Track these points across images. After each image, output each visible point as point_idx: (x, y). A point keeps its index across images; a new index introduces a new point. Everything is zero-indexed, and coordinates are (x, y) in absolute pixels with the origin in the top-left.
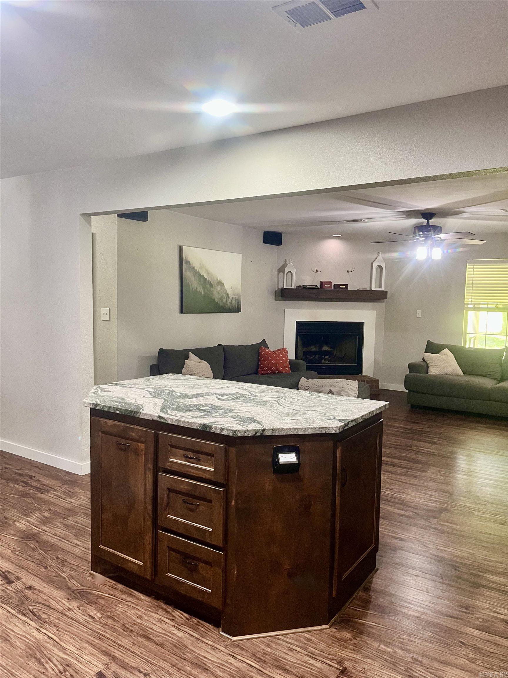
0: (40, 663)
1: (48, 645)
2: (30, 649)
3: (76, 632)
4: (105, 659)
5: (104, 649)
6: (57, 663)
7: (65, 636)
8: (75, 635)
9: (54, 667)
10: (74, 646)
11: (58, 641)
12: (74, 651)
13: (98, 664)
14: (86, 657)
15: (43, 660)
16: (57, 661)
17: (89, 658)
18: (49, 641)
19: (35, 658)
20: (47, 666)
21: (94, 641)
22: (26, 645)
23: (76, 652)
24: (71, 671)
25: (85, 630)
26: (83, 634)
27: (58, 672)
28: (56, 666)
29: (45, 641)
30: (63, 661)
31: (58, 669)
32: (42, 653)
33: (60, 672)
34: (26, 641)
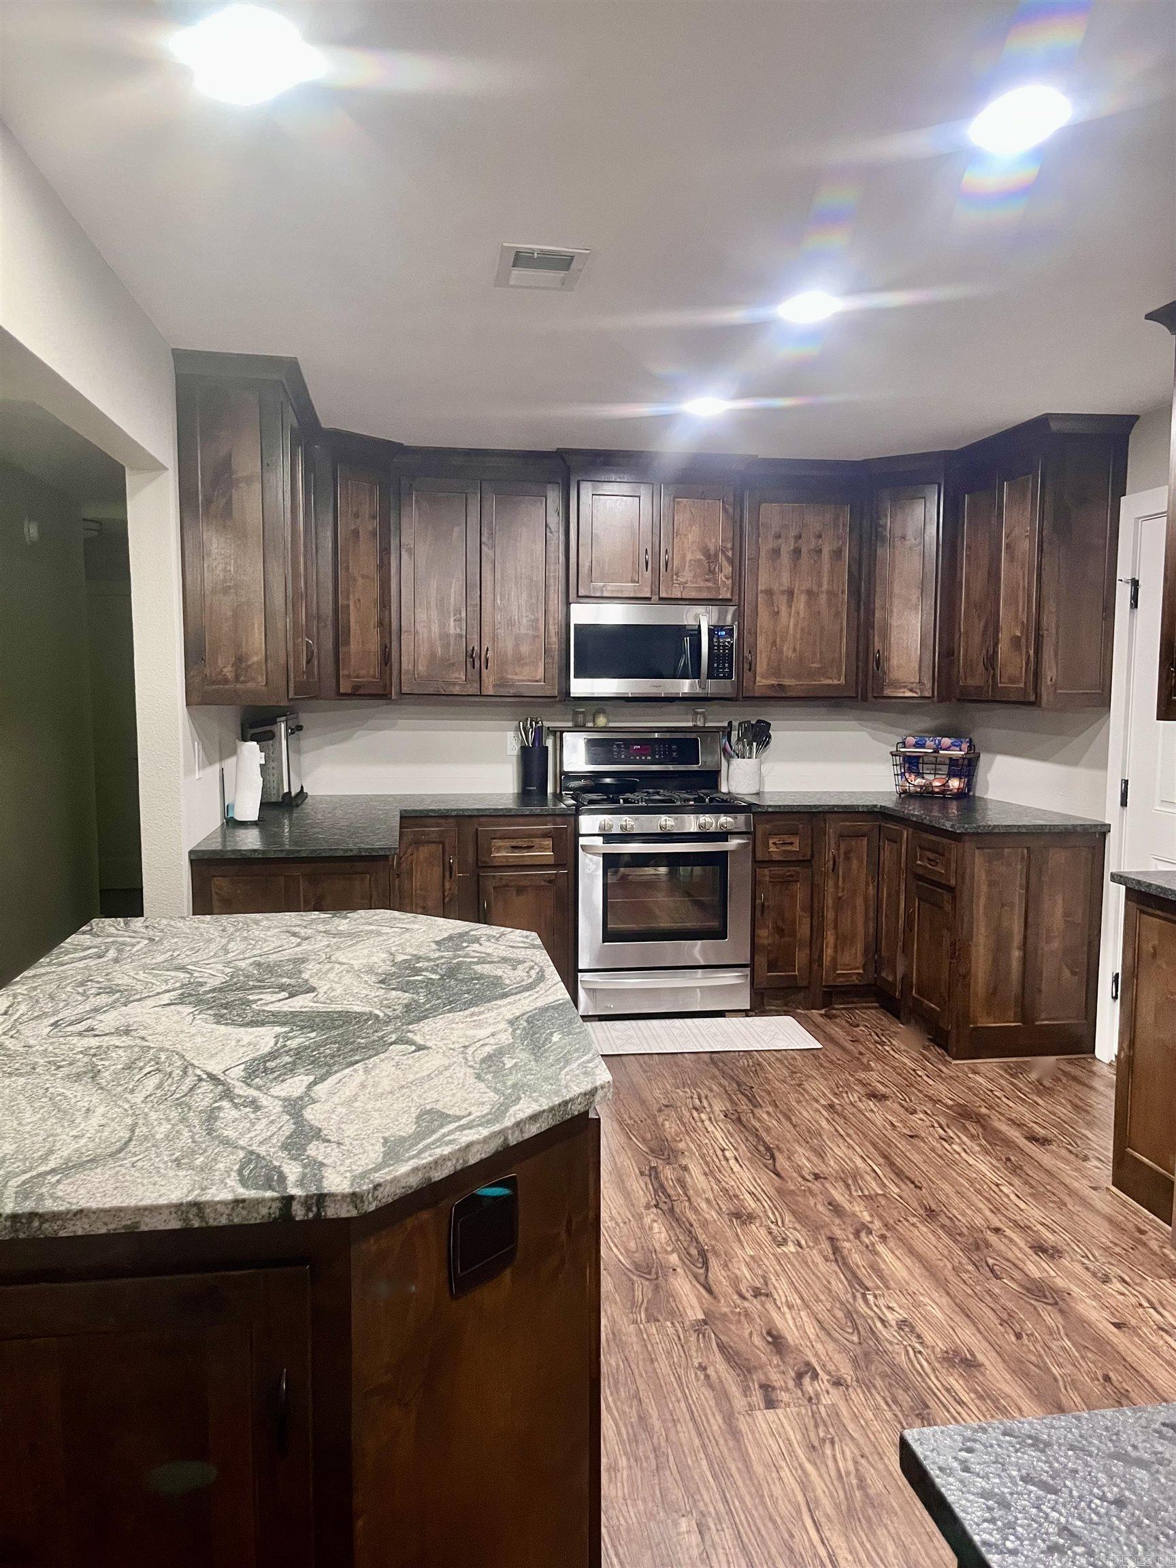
0: (861, 1479)
1: (830, 1510)
2: (869, 1520)
3: (757, 1510)
4: (742, 1425)
5: (731, 1444)
6: (830, 1463)
7: (784, 1512)
8: (764, 1504)
9: (839, 1456)
10: (780, 1478)
11: (804, 1509)
12: (786, 1469)
13: (761, 1421)
14: (773, 1445)
15: (854, 1482)
16: (827, 1466)
17: (770, 1439)
18: (823, 1520)
19: (867, 1495)
20: (851, 1467)
21: (738, 1468)
22: (874, 1534)
23: (784, 1464)
24: (812, 1435)
25: (737, 1503)
26: (747, 1499)
27: (837, 1446)
28: (834, 1456)
29: (830, 1520)
30: (818, 1462)
31: (833, 1449)
32: (849, 1498)
33: (832, 1443)
34: (872, 1545)
